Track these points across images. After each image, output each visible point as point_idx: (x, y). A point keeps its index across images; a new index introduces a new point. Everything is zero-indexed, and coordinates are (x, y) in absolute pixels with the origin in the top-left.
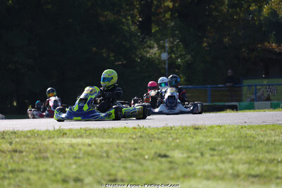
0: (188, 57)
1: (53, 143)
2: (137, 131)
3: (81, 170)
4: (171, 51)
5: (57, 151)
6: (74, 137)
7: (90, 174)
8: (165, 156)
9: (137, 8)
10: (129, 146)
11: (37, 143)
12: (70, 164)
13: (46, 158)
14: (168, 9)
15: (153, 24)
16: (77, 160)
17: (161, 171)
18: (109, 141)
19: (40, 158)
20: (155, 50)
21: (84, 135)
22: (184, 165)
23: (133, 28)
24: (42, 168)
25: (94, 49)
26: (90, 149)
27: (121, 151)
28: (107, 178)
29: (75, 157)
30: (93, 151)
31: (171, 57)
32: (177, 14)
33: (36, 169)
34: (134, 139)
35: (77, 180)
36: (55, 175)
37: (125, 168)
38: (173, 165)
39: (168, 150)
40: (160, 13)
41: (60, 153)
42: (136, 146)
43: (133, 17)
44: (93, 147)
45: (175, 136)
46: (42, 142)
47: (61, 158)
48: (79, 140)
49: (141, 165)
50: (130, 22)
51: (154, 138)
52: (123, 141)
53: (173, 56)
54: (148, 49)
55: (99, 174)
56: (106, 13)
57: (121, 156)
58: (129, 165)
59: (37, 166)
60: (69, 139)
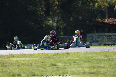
0: (65, 24)
1: (9, 60)
2: (43, 55)
3: (21, 71)
4: (58, 22)
5: (11, 63)
6: (18, 57)
7: (24, 72)
8: (55, 65)
9: (43, 5)
10: (40, 61)
11: (2, 60)
12: (16, 69)
13: (6, 66)
14: (56, 5)
15: (50, 11)
16: (19, 67)
17: (53, 71)
18: (32, 59)
19: (4, 66)
20: (51, 21)
21: (22, 57)
22: (63, 68)
23: (42, 13)
24: (4, 70)
25: (26, 21)
26: (24, 62)
27: (37, 63)
28: (31, 74)
29: (18, 66)
30: (26, 63)
31: (57, 24)
32: (60, 7)
33: (2, 70)
34: (42, 58)
35: (19, 75)
36: (10, 73)
37: (39, 70)
38: (58, 69)
39: (56, 63)
40: (53, 7)
41: (12, 64)
42: (43, 61)
43: (42, 8)
44: (26, 61)
45: (59, 57)
46: (5, 60)
47: (12, 66)
48: (20, 59)
49: (45, 69)
50: (41, 10)
51: (50, 58)
52: (37, 59)
53: (58, 24)
54: (48, 21)
55: (28, 72)
56: (31, 7)
57: (37, 65)
58: (40, 69)
59: (2, 69)
60: (15, 58)
